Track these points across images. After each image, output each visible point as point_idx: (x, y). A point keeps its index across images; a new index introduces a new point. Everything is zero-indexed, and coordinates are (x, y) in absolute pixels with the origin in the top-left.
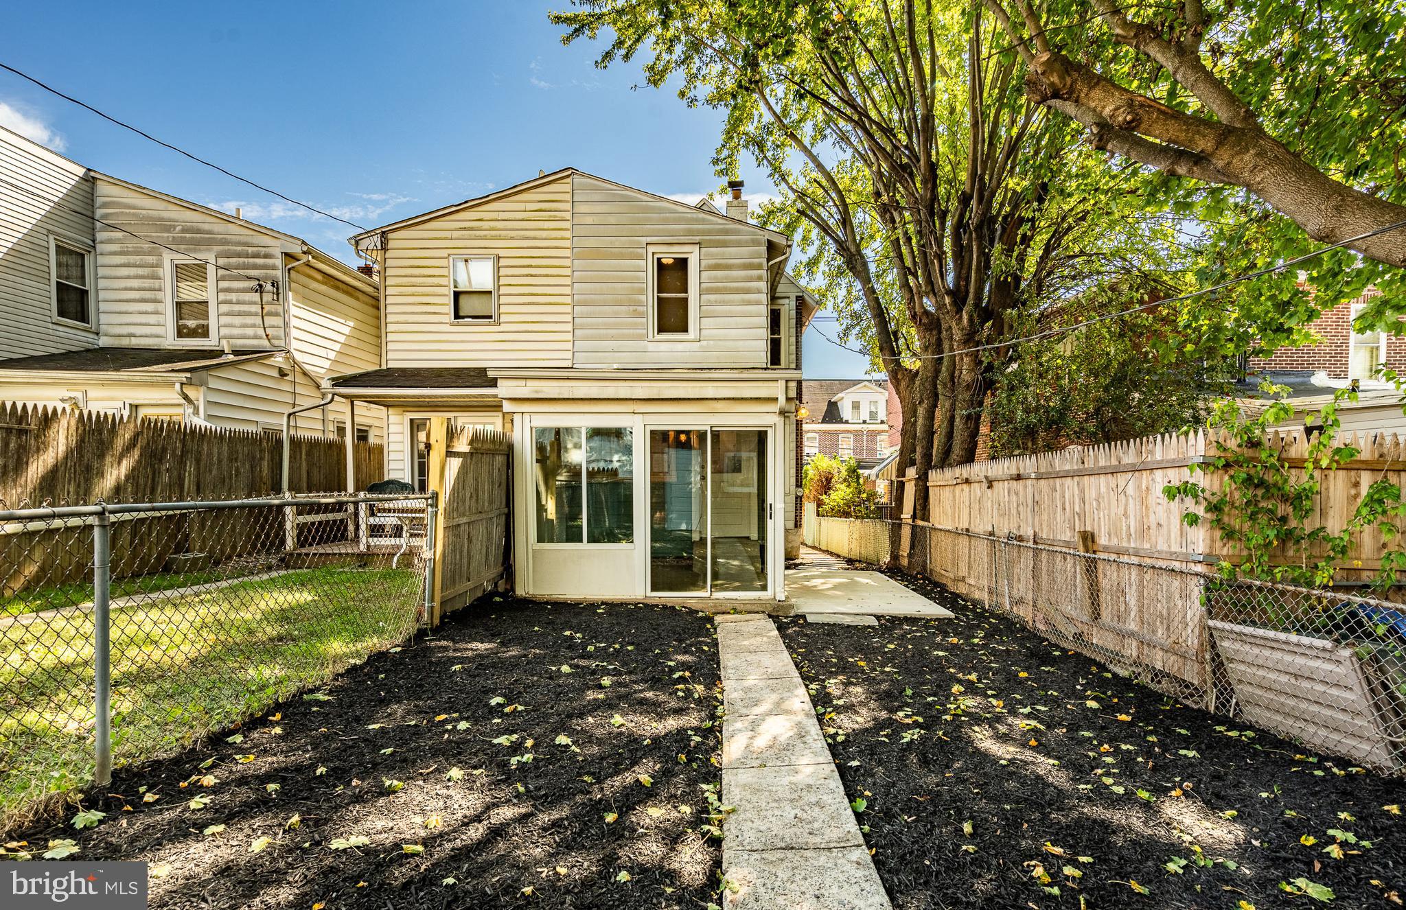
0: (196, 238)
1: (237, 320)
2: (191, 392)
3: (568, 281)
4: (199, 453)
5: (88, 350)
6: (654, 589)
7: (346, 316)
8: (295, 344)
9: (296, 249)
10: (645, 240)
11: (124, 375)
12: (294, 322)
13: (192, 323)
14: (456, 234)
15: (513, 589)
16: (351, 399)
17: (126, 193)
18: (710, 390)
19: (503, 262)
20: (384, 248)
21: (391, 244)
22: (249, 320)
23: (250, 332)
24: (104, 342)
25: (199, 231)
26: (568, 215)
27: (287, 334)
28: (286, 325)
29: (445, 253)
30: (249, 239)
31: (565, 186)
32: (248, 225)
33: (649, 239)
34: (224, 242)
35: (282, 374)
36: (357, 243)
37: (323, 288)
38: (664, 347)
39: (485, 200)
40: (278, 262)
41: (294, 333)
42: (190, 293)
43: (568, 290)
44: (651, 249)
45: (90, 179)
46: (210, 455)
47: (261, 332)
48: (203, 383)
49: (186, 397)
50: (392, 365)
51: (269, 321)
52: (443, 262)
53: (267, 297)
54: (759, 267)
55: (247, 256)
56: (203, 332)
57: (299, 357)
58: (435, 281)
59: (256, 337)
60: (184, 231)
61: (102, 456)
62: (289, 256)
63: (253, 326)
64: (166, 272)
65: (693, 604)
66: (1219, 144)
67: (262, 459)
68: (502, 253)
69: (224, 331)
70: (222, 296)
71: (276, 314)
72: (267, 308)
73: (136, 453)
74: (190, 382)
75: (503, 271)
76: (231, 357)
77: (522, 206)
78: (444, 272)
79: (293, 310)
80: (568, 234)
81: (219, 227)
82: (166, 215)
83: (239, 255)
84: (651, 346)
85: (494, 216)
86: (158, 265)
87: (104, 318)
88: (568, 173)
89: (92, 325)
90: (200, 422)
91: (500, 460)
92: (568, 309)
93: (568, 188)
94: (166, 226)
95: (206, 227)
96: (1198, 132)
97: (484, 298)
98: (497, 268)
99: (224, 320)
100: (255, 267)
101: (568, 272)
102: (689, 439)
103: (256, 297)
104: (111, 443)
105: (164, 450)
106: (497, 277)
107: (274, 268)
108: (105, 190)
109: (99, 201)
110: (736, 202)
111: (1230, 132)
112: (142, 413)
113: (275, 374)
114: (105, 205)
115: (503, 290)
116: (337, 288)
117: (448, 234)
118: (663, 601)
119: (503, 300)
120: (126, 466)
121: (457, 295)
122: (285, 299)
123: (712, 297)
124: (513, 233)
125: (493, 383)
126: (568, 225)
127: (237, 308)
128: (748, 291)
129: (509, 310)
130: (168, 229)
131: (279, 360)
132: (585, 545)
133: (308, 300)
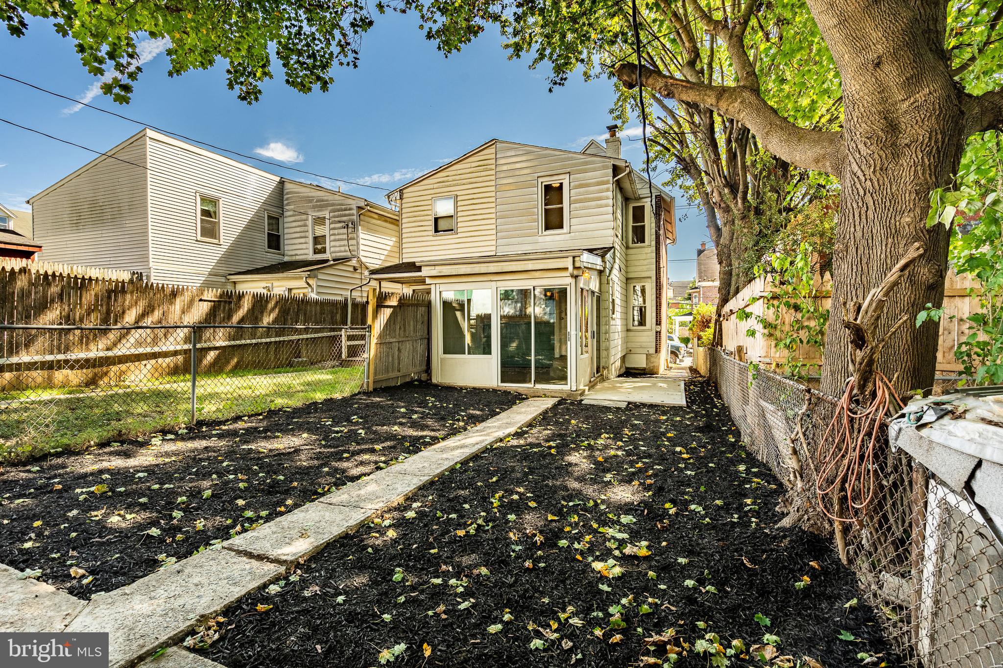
0: (321, 205)
1: (337, 243)
2: (311, 282)
3: (493, 205)
4: (306, 310)
5: (280, 264)
6: (502, 381)
7: (391, 235)
8: (362, 253)
9: (362, 204)
10: (536, 175)
11: (285, 274)
12: (361, 242)
13: (319, 247)
14: (436, 186)
15: (431, 379)
16: (380, 281)
17: (295, 186)
18: (530, 266)
19: (459, 198)
20: (401, 198)
21: (405, 196)
22: (342, 243)
23: (342, 249)
24: (286, 259)
25: (323, 201)
26: (493, 167)
27: (358, 249)
28: (358, 243)
29: (430, 197)
30: (343, 202)
31: (492, 150)
32: (344, 195)
33: (539, 174)
34: (333, 205)
35: (355, 269)
36: (389, 197)
37: (379, 222)
38: (548, 239)
39: (450, 165)
40: (354, 212)
41: (362, 247)
42: (320, 231)
43: (493, 210)
44: (540, 180)
45: (282, 183)
46: (311, 311)
47: (347, 248)
48: (316, 277)
49: (308, 284)
50: (405, 261)
51: (351, 242)
52: (429, 202)
53: (350, 230)
54: (607, 183)
55: (342, 210)
56: (323, 251)
57: (364, 260)
58: (425, 213)
59: (345, 251)
60: (317, 201)
61: (262, 313)
62: (360, 208)
63: (344, 246)
64: (310, 222)
65: (521, 391)
66: (718, 99)
67: (337, 313)
68: (459, 193)
69: (332, 249)
70: (332, 232)
71: (354, 239)
72: (350, 236)
73: (277, 310)
74: (309, 276)
75: (459, 204)
76: (332, 262)
77: (469, 165)
78: (429, 207)
79: (361, 236)
80: (493, 178)
81: (330, 197)
82: (310, 194)
83: (339, 211)
84: (541, 239)
85: (455, 173)
86: (307, 220)
87: (286, 248)
88: (494, 142)
89: (281, 252)
90: (313, 296)
91: (422, 310)
92: (493, 221)
93: (493, 151)
94: (309, 200)
95: (325, 198)
96: (706, 95)
97: (449, 220)
98: (456, 202)
99: (333, 244)
100: (345, 215)
101: (493, 199)
102: (552, 294)
103: (345, 231)
104: (266, 306)
105: (289, 309)
106: (456, 207)
107: (353, 215)
108: (288, 186)
109: (285, 192)
110: (612, 139)
111: (724, 91)
112: (294, 292)
113: (351, 269)
114: (287, 194)
115: (459, 214)
116: (386, 221)
117: (431, 186)
118: (505, 389)
119: (459, 219)
120: (273, 316)
121: (436, 220)
122: (358, 230)
123: (577, 205)
124: (464, 181)
125: (419, 269)
126: (493, 172)
127: (337, 237)
128: (600, 199)
129: (462, 225)
130: (311, 201)
131: (354, 262)
132: (466, 356)
133: (370, 230)
